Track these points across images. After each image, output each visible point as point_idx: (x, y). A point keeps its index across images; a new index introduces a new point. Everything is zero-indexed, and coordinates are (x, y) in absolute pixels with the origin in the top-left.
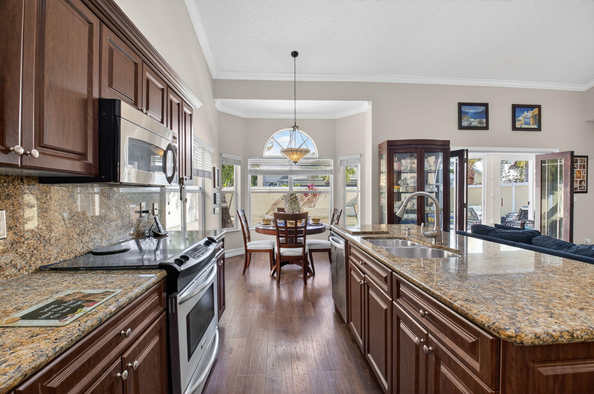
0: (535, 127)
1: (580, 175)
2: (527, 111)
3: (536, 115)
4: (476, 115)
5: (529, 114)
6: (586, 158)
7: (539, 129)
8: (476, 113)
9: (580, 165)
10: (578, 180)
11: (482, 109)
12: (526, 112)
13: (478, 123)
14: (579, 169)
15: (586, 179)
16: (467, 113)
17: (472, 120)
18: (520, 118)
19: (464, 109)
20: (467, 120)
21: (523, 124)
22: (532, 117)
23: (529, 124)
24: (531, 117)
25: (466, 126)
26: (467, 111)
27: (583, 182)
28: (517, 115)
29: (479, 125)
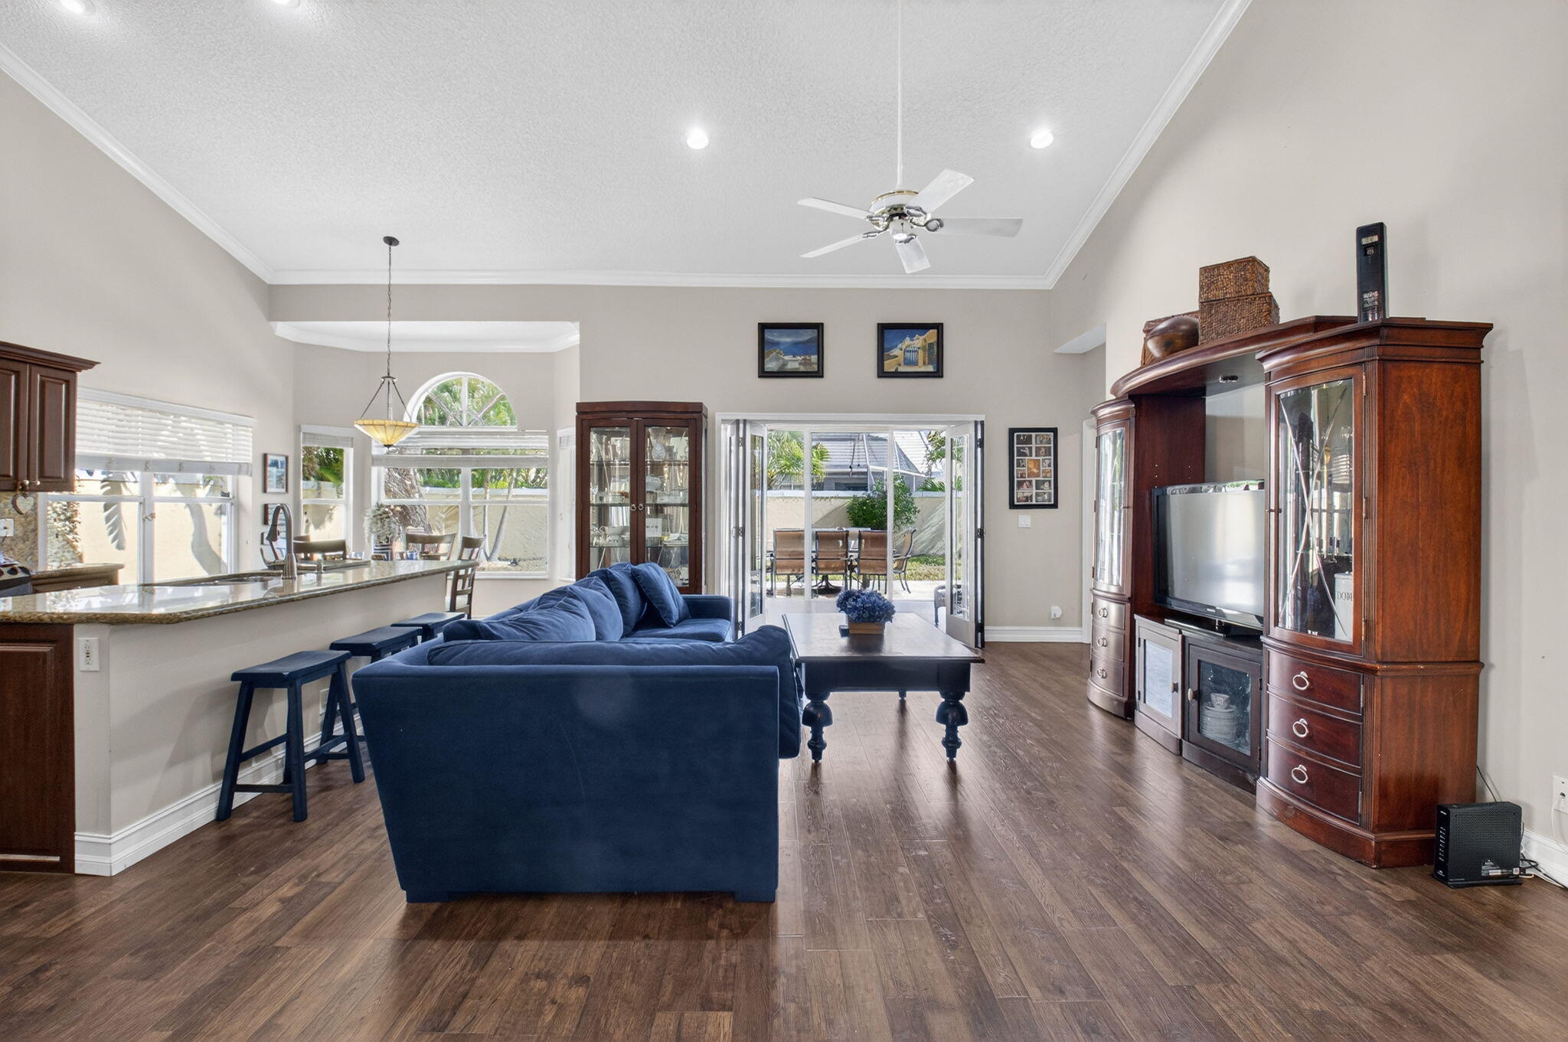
0: (930, 368)
1: (1039, 469)
2: (912, 337)
3: (931, 345)
4: (796, 349)
5: (918, 341)
6: (1052, 434)
7: (938, 374)
8: (796, 344)
9: (1038, 449)
10: (1034, 480)
11: (808, 335)
12: (908, 338)
13: (800, 364)
14: (1034, 457)
15: (1052, 479)
16: (777, 344)
17: (787, 358)
18: (896, 352)
19: (771, 336)
20: (777, 359)
21: (902, 363)
22: (924, 348)
23: (915, 363)
24: (919, 348)
25: (775, 370)
26: (777, 339)
27: (1046, 485)
28: (886, 346)
29: (802, 369)
